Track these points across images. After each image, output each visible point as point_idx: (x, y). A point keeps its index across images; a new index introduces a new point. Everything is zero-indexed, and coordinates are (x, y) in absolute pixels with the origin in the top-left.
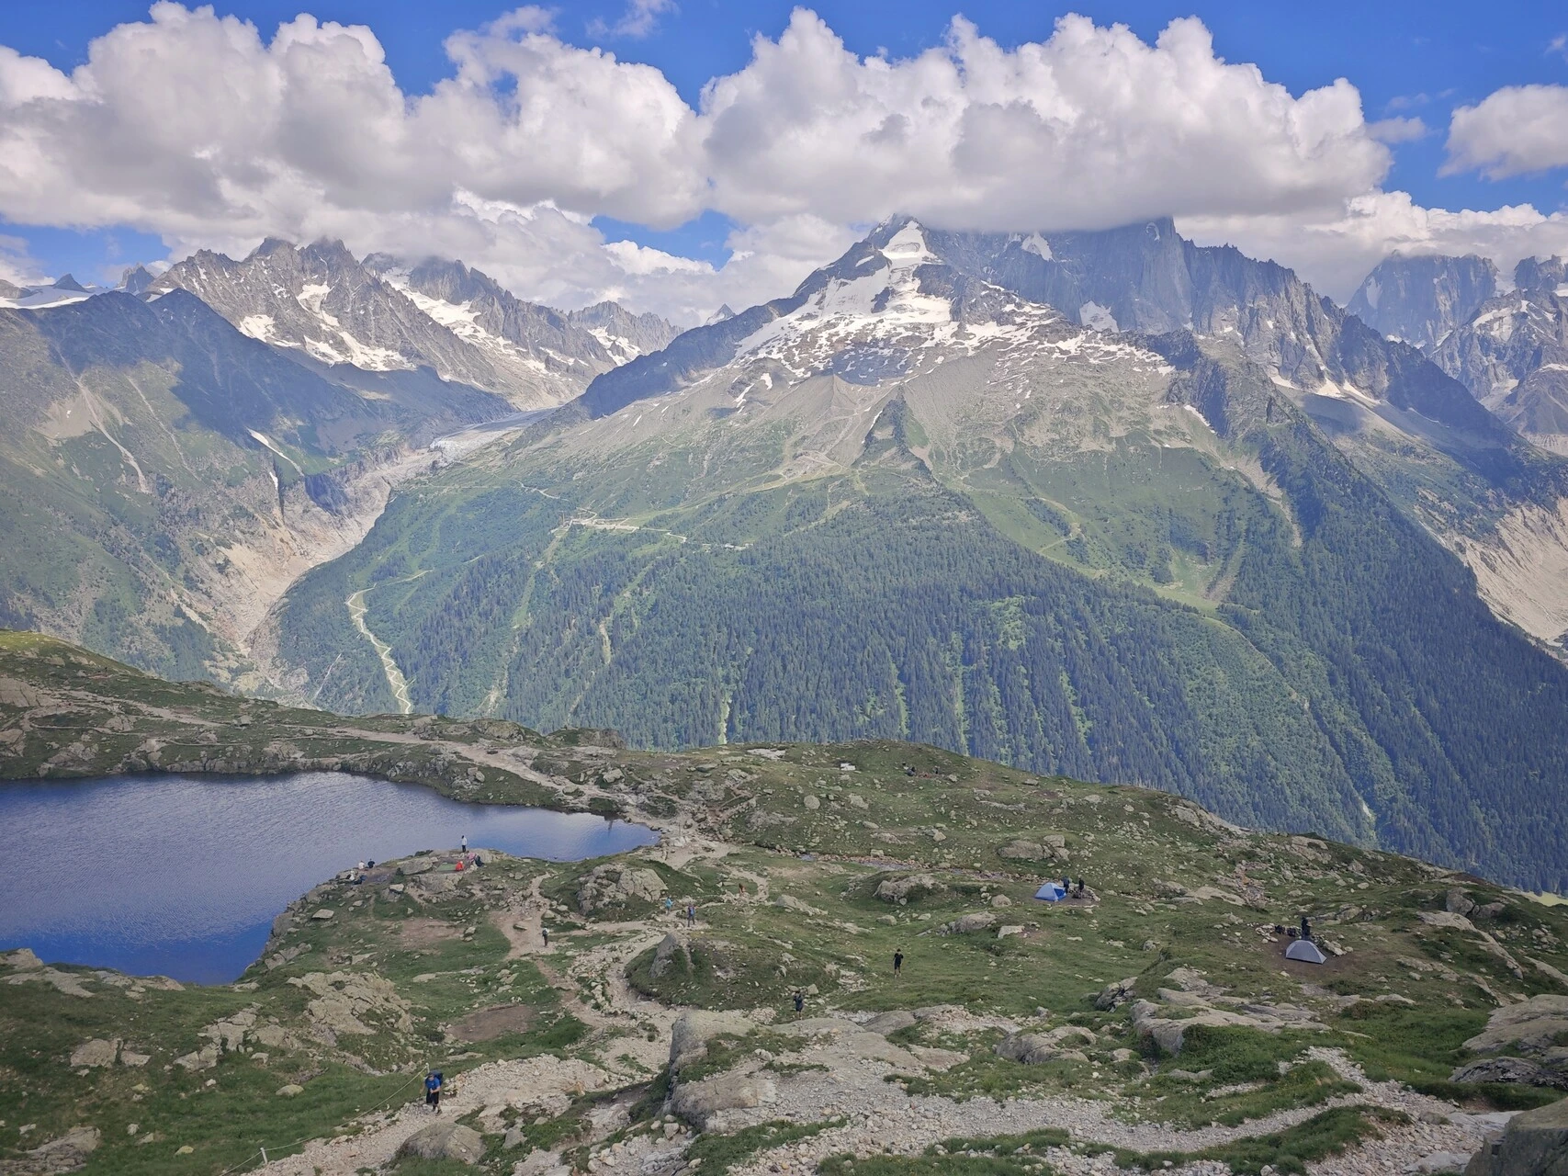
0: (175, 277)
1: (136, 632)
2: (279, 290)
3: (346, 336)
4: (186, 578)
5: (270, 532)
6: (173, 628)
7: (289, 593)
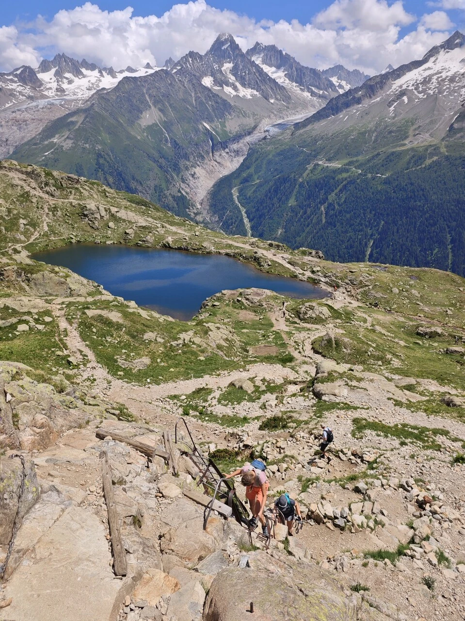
0: (181, 62)
1: (166, 197)
2: (216, 66)
3: (238, 84)
4: (182, 179)
5: (208, 162)
6: (178, 196)
7: (214, 186)
